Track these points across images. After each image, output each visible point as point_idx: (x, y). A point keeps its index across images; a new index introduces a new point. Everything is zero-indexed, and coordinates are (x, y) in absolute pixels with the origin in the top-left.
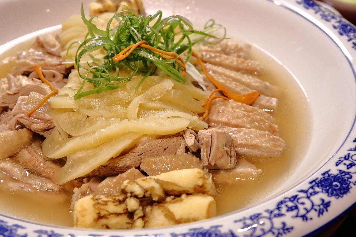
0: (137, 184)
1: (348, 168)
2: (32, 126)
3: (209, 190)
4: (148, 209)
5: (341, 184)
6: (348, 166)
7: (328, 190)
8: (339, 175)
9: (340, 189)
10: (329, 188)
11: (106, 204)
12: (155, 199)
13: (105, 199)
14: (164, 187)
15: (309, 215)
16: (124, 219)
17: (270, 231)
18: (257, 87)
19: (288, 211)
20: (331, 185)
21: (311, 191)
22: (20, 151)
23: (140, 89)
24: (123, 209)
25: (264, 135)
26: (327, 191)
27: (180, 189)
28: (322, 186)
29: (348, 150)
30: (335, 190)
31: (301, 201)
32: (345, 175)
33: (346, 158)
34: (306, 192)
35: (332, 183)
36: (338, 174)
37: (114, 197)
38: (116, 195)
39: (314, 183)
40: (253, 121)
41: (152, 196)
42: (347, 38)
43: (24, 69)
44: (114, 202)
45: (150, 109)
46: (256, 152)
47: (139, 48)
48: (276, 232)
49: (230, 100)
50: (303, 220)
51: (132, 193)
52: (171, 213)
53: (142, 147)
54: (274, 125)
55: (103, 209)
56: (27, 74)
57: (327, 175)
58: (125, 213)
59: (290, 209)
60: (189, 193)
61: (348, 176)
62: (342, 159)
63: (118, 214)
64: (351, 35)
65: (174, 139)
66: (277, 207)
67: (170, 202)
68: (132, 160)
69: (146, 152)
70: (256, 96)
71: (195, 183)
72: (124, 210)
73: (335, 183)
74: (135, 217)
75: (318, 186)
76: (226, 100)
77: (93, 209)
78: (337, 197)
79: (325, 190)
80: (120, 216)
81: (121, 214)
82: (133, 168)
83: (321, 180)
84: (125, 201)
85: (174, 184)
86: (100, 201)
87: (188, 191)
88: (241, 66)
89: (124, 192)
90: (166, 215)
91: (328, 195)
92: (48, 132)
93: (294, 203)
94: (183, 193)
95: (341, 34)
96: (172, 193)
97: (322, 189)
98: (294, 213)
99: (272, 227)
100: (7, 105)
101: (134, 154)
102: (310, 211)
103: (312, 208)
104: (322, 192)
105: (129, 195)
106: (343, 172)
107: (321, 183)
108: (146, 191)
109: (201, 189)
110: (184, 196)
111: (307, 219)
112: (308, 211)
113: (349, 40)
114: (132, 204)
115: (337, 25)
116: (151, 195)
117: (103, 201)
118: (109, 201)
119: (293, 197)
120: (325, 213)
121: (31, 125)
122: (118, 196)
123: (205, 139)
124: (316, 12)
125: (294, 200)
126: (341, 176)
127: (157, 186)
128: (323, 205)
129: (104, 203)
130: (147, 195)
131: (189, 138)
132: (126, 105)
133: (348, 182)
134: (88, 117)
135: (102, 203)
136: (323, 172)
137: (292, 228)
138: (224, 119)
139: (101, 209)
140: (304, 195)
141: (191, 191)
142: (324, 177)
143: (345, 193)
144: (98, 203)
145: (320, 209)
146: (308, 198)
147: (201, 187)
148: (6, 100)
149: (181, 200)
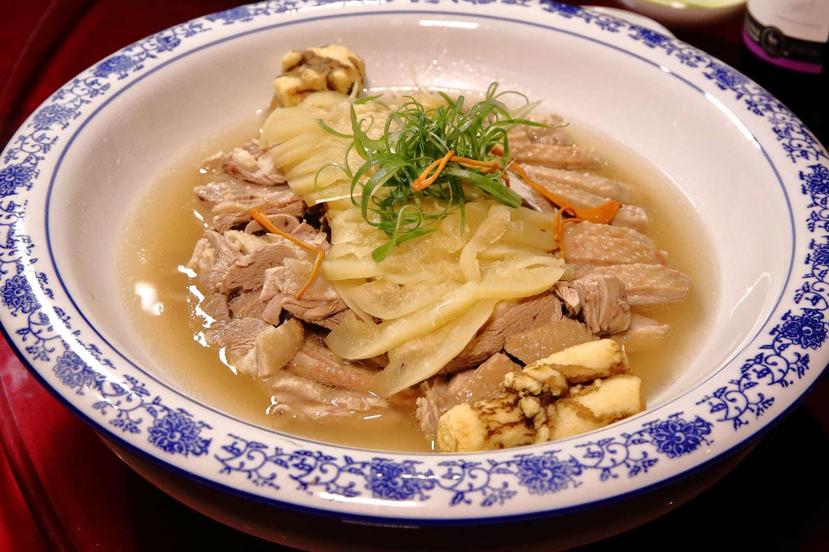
0: (529, 376)
1: (814, 304)
2: (306, 313)
3: (628, 367)
4: (551, 409)
5: (814, 328)
6: (812, 300)
7: (800, 338)
8: (806, 316)
9: (814, 335)
10: (801, 337)
11: (494, 413)
12: (556, 393)
13: (490, 406)
14: (566, 374)
15: (788, 378)
16: (521, 430)
17: (747, 408)
18: (609, 192)
19: (759, 377)
20: (800, 332)
21: (777, 344)
22: (294, 356)
23: (467, 229)
24: (519, 415)
25: (657, 270)
26: (800, 342)
27: (590, 373)
28: (789, 335)
29: (804, 278)
30: (809, 337)
31: (770, 360)
32: (814, 314)
33: (806, 289)
34: (772, 347)
35: (801, 329)
36: (804, 315)
37: (501, 401)
38: (502, 396)
39: (777, 333)
40: (632, 251)
41: (552, 390)
42: (734, 94)
43: (233, 218)
44: (502, 408)
45: (493, 259)
46: (652, 299)
47: (449, 164)
48: (755, 408)
49: (583, 222)
50: (783, 386)
51: (524, 390)
52: (587, 409)
53: (502, 320)
54: (661, 251)
55: (493, 421)
56: (240, 226)
57: (789, 318)
58: (521, 422)
59: (761, 375)
60: (603, 376)
61: (817, 315)
62: (801, 292)
63: (512, 425)
64: (738, 88)
65: (544, 300)
66: (742, 375)
67: (579, 394)
68: (492, 342)
69: (509, 326)
70: (616, 208)
71: (612, 361)
72: (520, 417)
73: (805, 328)
74: (537, 425)
75: (785, 337)
76: (577, 222)
77: (479, 422)
78: (814, 347)
79: (796, 340)
80: (515, 426)
81: (516, 423)
82: (498, 354)
83: (784, 328)
84: (519, 404)
85: (581, 367)
86: (484, 410)
87: (602, 374)
88: (569, 160)
89: (510, 390)
90: (579, 415)
91: (802, 347)
92: (332, 319)
93: (763, 365)
94: (596, 379)
95: (723, 88)
96: (578, 380)
97: (792, 340)
98: (768, 378)
99: (748, 403)
100: (240, 285)
101: (493, 332)
102: (787, 372)
103: (788, 368)
104: (793, 343)
105: (521, 394)
106: (810, 310)
107: (786, 331)
108: (543, 384)
109: (619, 368)
110: (598, 382)
111: (787, 384)
112: (785, 374)
113: (739, 97)
114: (530, 406)
115: (710, 71)
116: (549, 388)
117: (488, 409)
118: (496, 408)
119: (757, 357)
120: (806, 371)
121: (304, 313)
122: (506, 398)
123: (591, 293)
124: (669, 52)
125: (761, 361)
126: (809, 316)
127: (556, 374)
128: (801, 362)
129: (491, 412)
130: (546, 390)
131: (569, 295)
132: (455, 257)
133: (821, 324)
134: (400, 286)
135: (488, 412)
136: (782, 314)
137: (773, 399)
138: (589, 256)
139: (489, 422)
140: (770, 352)
141: (606, 373)
142: (787, 322)
143: (822, 339)
144: (484, 413)
145: (799, 368)
146: (778, 355)
147: (619, 365)
148: (236, 278)
149: (597, 389)
